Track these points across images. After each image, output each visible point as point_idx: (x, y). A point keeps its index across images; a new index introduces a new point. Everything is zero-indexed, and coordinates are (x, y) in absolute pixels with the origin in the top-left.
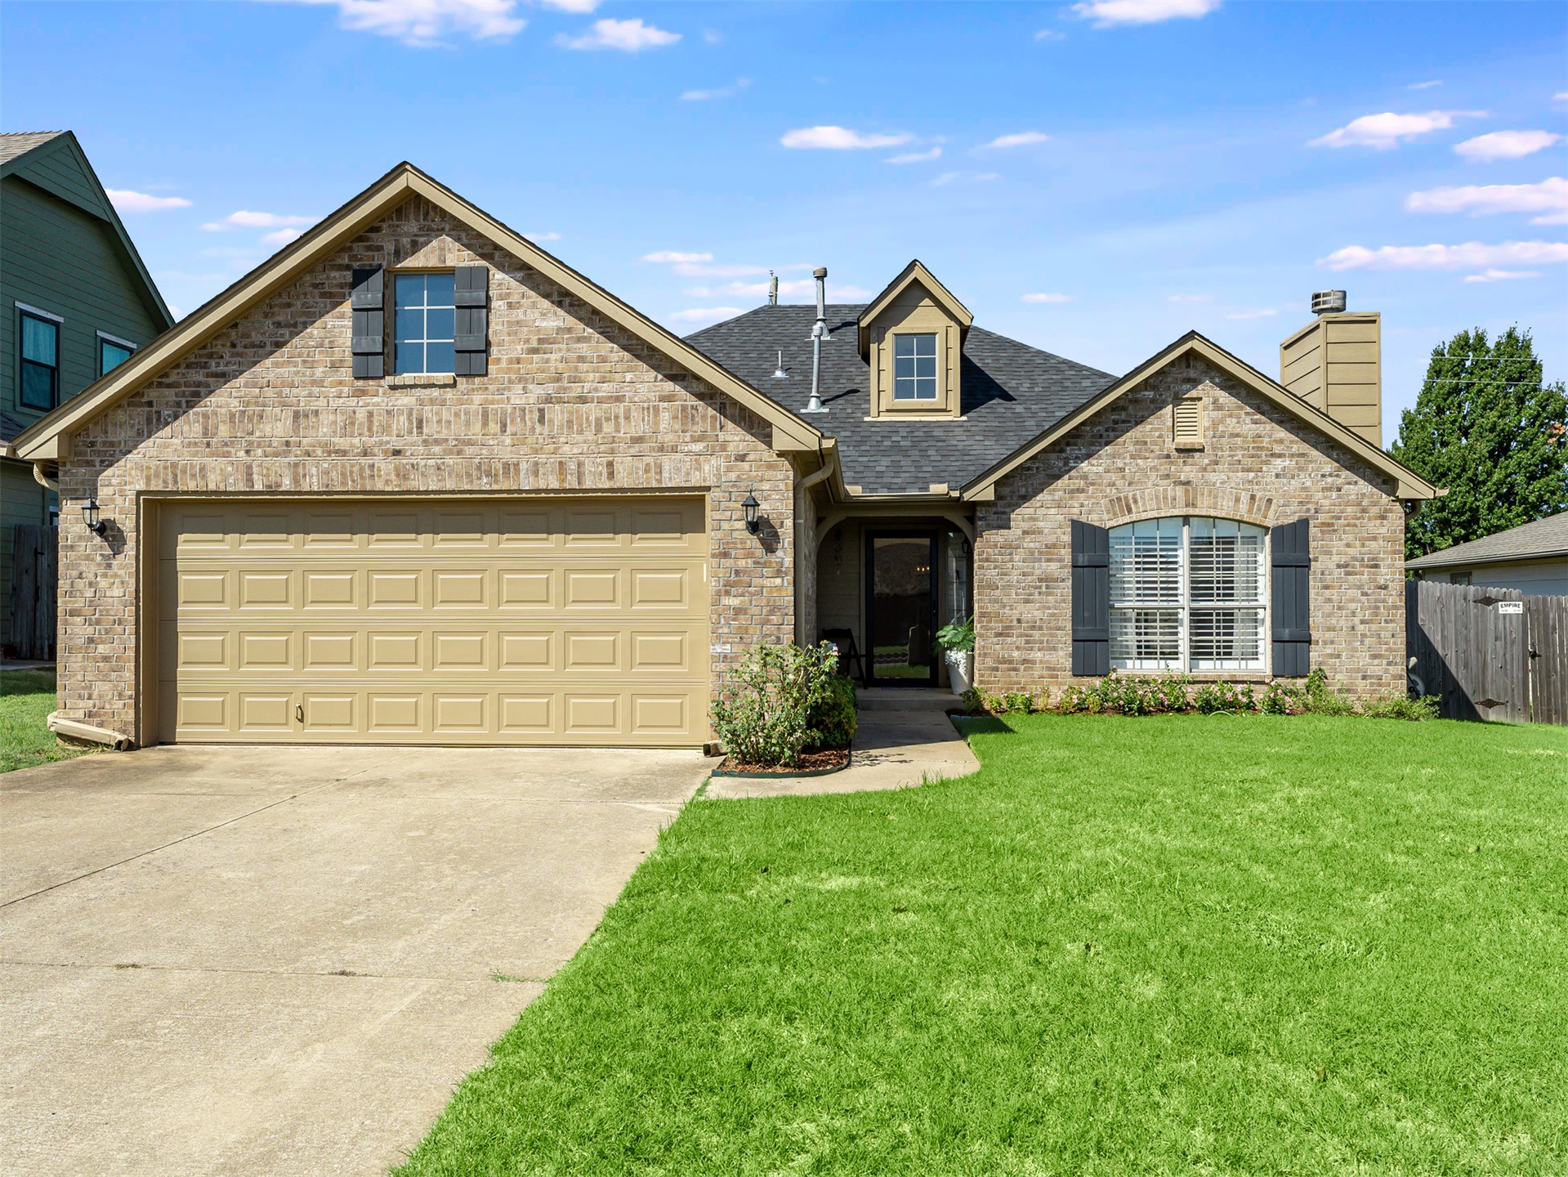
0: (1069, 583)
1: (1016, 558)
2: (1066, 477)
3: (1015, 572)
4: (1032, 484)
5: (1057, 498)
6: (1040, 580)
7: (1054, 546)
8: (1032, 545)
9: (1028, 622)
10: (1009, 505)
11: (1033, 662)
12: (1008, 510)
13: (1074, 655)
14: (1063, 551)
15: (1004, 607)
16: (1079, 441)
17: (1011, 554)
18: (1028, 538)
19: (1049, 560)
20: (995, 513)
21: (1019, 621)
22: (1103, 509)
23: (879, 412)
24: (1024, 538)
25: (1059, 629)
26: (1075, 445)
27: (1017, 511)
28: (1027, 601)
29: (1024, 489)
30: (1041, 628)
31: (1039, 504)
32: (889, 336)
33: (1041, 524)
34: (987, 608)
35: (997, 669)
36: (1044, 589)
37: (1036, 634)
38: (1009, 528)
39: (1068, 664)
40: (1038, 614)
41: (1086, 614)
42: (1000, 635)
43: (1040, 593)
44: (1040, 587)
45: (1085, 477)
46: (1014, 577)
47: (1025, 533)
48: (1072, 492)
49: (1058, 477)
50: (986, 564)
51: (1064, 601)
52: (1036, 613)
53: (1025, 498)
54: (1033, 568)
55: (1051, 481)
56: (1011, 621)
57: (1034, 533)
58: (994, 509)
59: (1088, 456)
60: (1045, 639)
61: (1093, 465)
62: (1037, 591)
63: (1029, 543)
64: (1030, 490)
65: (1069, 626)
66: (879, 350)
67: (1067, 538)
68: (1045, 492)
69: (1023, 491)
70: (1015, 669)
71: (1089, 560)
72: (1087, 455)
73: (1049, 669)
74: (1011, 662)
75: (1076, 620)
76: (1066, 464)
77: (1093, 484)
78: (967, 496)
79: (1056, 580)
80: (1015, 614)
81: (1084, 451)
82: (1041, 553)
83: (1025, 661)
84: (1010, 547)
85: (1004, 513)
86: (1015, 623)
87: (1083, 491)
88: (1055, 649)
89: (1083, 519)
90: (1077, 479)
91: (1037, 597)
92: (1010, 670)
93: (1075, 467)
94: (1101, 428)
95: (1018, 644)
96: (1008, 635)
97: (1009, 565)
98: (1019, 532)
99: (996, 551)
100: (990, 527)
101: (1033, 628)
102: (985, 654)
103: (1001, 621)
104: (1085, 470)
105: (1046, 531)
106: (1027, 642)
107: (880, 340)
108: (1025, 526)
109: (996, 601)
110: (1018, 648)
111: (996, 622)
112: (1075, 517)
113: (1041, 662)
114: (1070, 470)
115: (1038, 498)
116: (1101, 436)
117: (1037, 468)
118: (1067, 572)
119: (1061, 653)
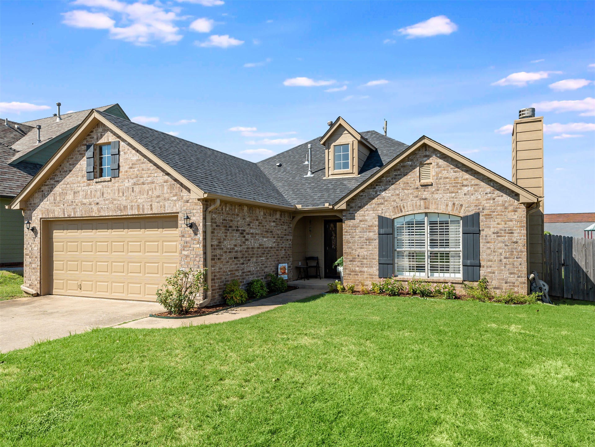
0: (377, 241)
1: (357, 231)
2: (376, 198)
3: (357, 237)
4: (363, 202)
5: (372, 207)
6: (367, 240)
7: (372, 226)
8: (363, 226)
9: (362, 256)
10: (354, 210)
11: (364, 272)
12: (354, 212)
13: (379, 269)
14: (375, 228)
15: (353, 250)
16: (381, 184)
17: (355, 230)
18: (362, 223)
19: (370, 232)
20: (349, 214)
21: (358, 256)
22: (391, 211)
23: (329, 175)
24: (360, 223)
25: (374, 259)
26: (380, 185)
27: (357, 213)
28: (361, 248)
29: (360, 204)
30: (367, 259)
31: (366, 210)
32: (332, 147)
33: (366, 218)
34: (346, 251)
35: (350, 274)
36: (368, 243)
37: (365, 261)
38: (355, 219)
39: (377, 273)
40: (365, 253)
41: (384, 253)
42: (351, 261)
43: (366, 245)
44: (366, 242)
45: (384, 198)
46: (357, 238)
47: (361, 221)
48: (379, 204)
49: (373, 199)
50: (346, 233)
51: (376, 248)
52: (365, 252)
53: (361, 207)
54: (364, 235)
55: (370, 200)
56: (356, 256)
57: (364, 221)
58: (349, 212)
59: (385, 190)
60: (368, 263)
61: (387, 193)
62: (365, 244)
63: (362, 225)
64: (362, 204)
65: (377, 258)
66: (329, 152)
67: (377, 223)
68: (368, 205)
69: (360, 205)
70: (357, 275)
71: (385, 232)
72: (384, 189)
73: (370, 275)
74: (355, 272)
75: (380, 256)
76: (376, 193)
77: (387, 201)
78: (336, 208)
79: (373, 240)
80: (357, 253)
81: (383, 188)
82: (366, 229)
83: (361, 272)
84: (355, 227)
85: (352, 213)
86: (357, 257)
87: (383, 204)
88: (372, 267)
89: (383, 215)
90: (380, 199)
91: (365, 246)
92: (355, 275)
93: (380, 194)
94: (390, 178)
95: (358, 265)
96: (354, 261)
97: (355, 234)
98: (358, 221)
99: (350, 228)
100: (347, 219)
101: (364, 258)
102: (346, 268)
103: (352, 256)
104: (383, 196)
105: (368, 220)
106: (361, 264)
107: (329, 148)
108: (361, 218)
109: (350, 248)
110: (358, 266)
111: (350, 256)
112: (380, 215)
113: (367, 272)
114: (378, 196)
115: (365, 207)
116: (390, 181)
117: (365, 195)
118: (377, 236)
119: (374, 269)
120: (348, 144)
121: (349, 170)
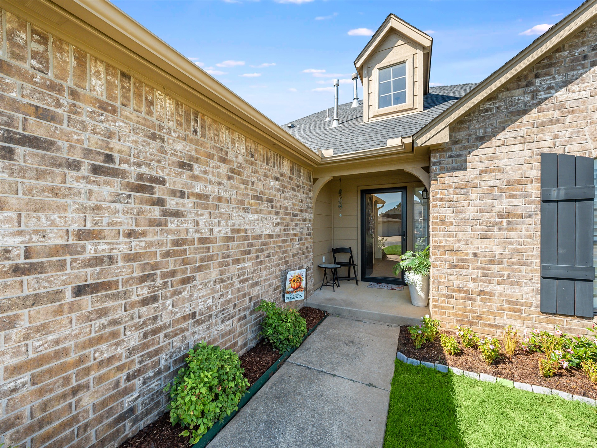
0: (538, 219)
1: (473, 196)
2: (535, 110)
3: (472, 210)
4: (491, 124)
5: (521, 133)
6: (501, 216)
7: (518, 182)
8: (491, 183)
9: (485, 256)
10: (465, 148)
11: (491, 294)
12: (463, 153)
13: (543, 292)
14: (529, 187)
15: (459, 241)
16: (553, 70)
17: (466, 193)
18: (486, 177)
19: (511, 197)
20: (450, 157)
21: (475, 255)
22: (587, 136)
23: (369, 118)
24: (481, 177)
25: (523, 264)
26: (547, 74)
27: (474, 153)
28: (484, 237)
29: (482, 131)
30: (500, 263)
31: (500, 142)
32: (375, 71)
33: (500, 162)
34: (441, 242)
35: (451, 297)
36: (505, 225)
37: (495, 268)
38: (465, 169)
39: (536, 300)
40: (498, 249)
41: (560, 251)
42: (455, 266)
43: (500, 229)
44: (501, 223)
45: (561, 106)
46: (470, 214)
47: (482, 172)
48: (543, 125)
49: (524, 112)
50: (440, 204)
51: (530, 237)
52: (495, 248)
53: (482, 139)
54: (493, 205)
55: (515, 118)
56: (467, 255)
57: (493, 171)
58: (449, 153)
59: (566, 83)
60: (506, 273)
61: (573, 91)
62: (496, 228)
63: (487, 181)
64: (489, 130)
65: (536, 262)
66: (368, 81)
67: (536, 173)
68: (507, 129)
69: (481, 132)
70: (470, 299)
71: (566, 194)
72: (563, 82)
73: (510, 302)
74: (466, 292)
75: (544, 257)
76: (534, 97)
77: (572, 112)
78: (420, 142)
79: (521, 216)
80: (471, 249)
81: (559, 79)
82: (501, 190)
83: (481, 293)
84: (467, 187)
85: (459, 156)
86: (471, 256)
87: (558, 121)
88: (518, 284)
89: (558, 151)
90: (549, 110)
91: (496, 232)
92: (464, 298)
93: (546, 99)
94: (585, 48)
95: (474, 275)
96: (463, 267)
97: (465, 203)
98: (477, 172)
99: (451, 191)
100: (444, 170)
101: (492, 262)
102: (439, 282)
103: (456, 254)
104: (559, 100)
105: (508, 168)
106: (484, 275)
107: (369, 75)
108: (484, 166)
109: (450, 236)
110: (473, 280)
111: (451, 254)
112: (546, 151)
113: (501, 295)
114: (539, 103)
115: (498, 137)
116: (585, 57)
117: (498, 108)
118: (535, 207)
119: (525, 289)
120: (404, 62)
121: (408, 104)
